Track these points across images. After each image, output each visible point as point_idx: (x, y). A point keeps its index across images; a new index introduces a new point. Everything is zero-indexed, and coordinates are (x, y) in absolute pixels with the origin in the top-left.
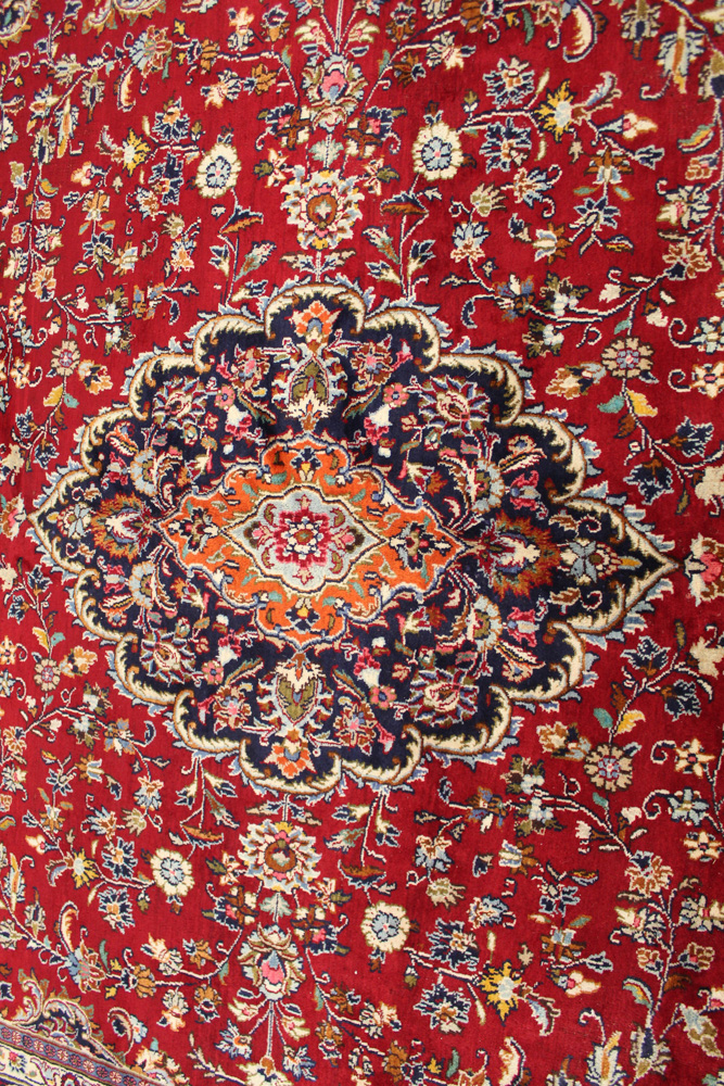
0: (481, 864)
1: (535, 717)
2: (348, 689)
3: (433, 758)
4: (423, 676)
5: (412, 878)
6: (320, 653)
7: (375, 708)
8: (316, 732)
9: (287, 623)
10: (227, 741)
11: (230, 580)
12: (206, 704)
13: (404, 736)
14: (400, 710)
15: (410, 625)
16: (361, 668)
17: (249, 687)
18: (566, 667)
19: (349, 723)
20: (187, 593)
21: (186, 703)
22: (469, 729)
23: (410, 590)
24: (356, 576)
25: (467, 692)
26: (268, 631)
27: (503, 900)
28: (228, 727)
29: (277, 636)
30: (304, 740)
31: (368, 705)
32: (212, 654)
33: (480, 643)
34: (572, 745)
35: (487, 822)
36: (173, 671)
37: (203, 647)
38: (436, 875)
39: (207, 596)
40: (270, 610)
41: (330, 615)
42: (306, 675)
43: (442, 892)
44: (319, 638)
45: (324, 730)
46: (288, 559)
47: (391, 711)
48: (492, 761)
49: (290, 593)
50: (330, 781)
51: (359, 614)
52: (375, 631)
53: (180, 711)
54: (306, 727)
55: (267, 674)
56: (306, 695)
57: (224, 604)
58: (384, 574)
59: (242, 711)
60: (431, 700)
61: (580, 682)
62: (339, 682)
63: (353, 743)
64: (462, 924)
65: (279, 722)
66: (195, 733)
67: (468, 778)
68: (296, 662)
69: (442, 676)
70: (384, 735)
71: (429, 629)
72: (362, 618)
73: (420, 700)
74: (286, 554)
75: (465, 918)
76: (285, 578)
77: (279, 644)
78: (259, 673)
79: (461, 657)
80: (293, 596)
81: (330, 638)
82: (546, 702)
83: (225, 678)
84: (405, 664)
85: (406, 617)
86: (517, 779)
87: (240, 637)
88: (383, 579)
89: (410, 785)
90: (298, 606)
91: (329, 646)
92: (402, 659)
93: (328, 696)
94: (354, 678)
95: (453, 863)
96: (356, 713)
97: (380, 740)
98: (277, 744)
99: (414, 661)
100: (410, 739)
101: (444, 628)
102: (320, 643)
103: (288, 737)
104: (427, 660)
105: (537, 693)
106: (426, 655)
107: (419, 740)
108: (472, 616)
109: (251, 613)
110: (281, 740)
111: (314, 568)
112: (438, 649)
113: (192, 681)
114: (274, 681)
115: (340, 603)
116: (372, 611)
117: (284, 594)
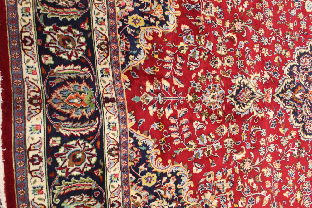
0: (295, 23)
1: (291, 58)
5: (306, 18)
18: (288, 71)
22: (301, 55)
25: (302, 63)
27: (291, 16)
33: (301, 74)
34: (285, 53)
38: (302, 20)
43: (301, 16)
48: (297, 48)
60: (308, 60)
61: (285, 67)
64: (297, 9)
69: (307, 66)
73: (310, 60)
75: (297, 10)
79: (304, 71)
82: (290, 62)
86: (292, 44)
89: (309, 40)
95: (300, 23)
101: (308, 77)
104: (309, 69)
105: (292, 64)
108: (304, 80)
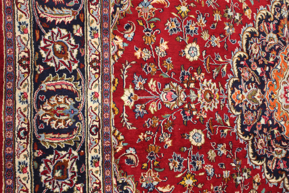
2: (258, 114)
3: (246, 144)
4: (265, 137)
6: (265, 103)
7: (256, 124)
8: (246, 105)
9: (270, 91)
10: (237, 73)
11: (279, 71)
12: (245, 64)
13: (250, 134)
14: (257, 132)
15: (276, 131)
16: (264, 118)
17: (253, 80)
19: (250, 116)
20: (273, 56)
21: (245, 56)
23: (284, 131)
24: (284, 113)
26: (267, 85)
28: (241, 73)
29: (267, 89)
30: (243, 101)
31: (256, 121)
32: (259, 66)
35: (233, 165)
36: (252, 51)
37: (260, 62)
39: (273, 63)
40: (272, 85)
41: (274, 106)
42: (259, 99)
44: (268, 103)
45: (247, 108)
46: (285, 90)
47: (256, 129)
49: (277, 91)
50: (234, 111)
51: (276, 115)
52: (273, 121)
53: (242, 54)
54: (246, 101)
55: (257, 86)
56: (254, 100)
57: (271, 69)
58: (287, 122)
59: (246, 78)
62: (259, 111)
63: (245, 118)
65: (246, 92)
66: (237, 60)
67: (243, 156)
68: (261, 96)
70: (249, 128)
71: (275, 137)
72: (275, 116)
74: (286, 90)
76: (280, 90)
77: (265, 90)
78: (257, 83)
80: (276, 93)
81: (269, 106)
83: (253, 71)
84: (267, 131)
85: (277, 130)
87: (264, 76)
88: (286, 122)
90: (274, 95)
91: (267, 106)
92: (268, 130)
93: (255, 108)
94: (261, 116)
96: (253, 118)
97: (248, 127)
98: (240, 92)
99: (268, 134)
100: (250, 136)
102: (267, 103)
103: (243, 95)
106: (270, 137)
107: (250, 139)
109: (270, 79)
110: (241, 93)
111: (284, 99)
112: (271, 140)
113: (250, 58)
114: (256, 89)
115: (277, 108)
116: (277, 119)
117: (277, 90)
